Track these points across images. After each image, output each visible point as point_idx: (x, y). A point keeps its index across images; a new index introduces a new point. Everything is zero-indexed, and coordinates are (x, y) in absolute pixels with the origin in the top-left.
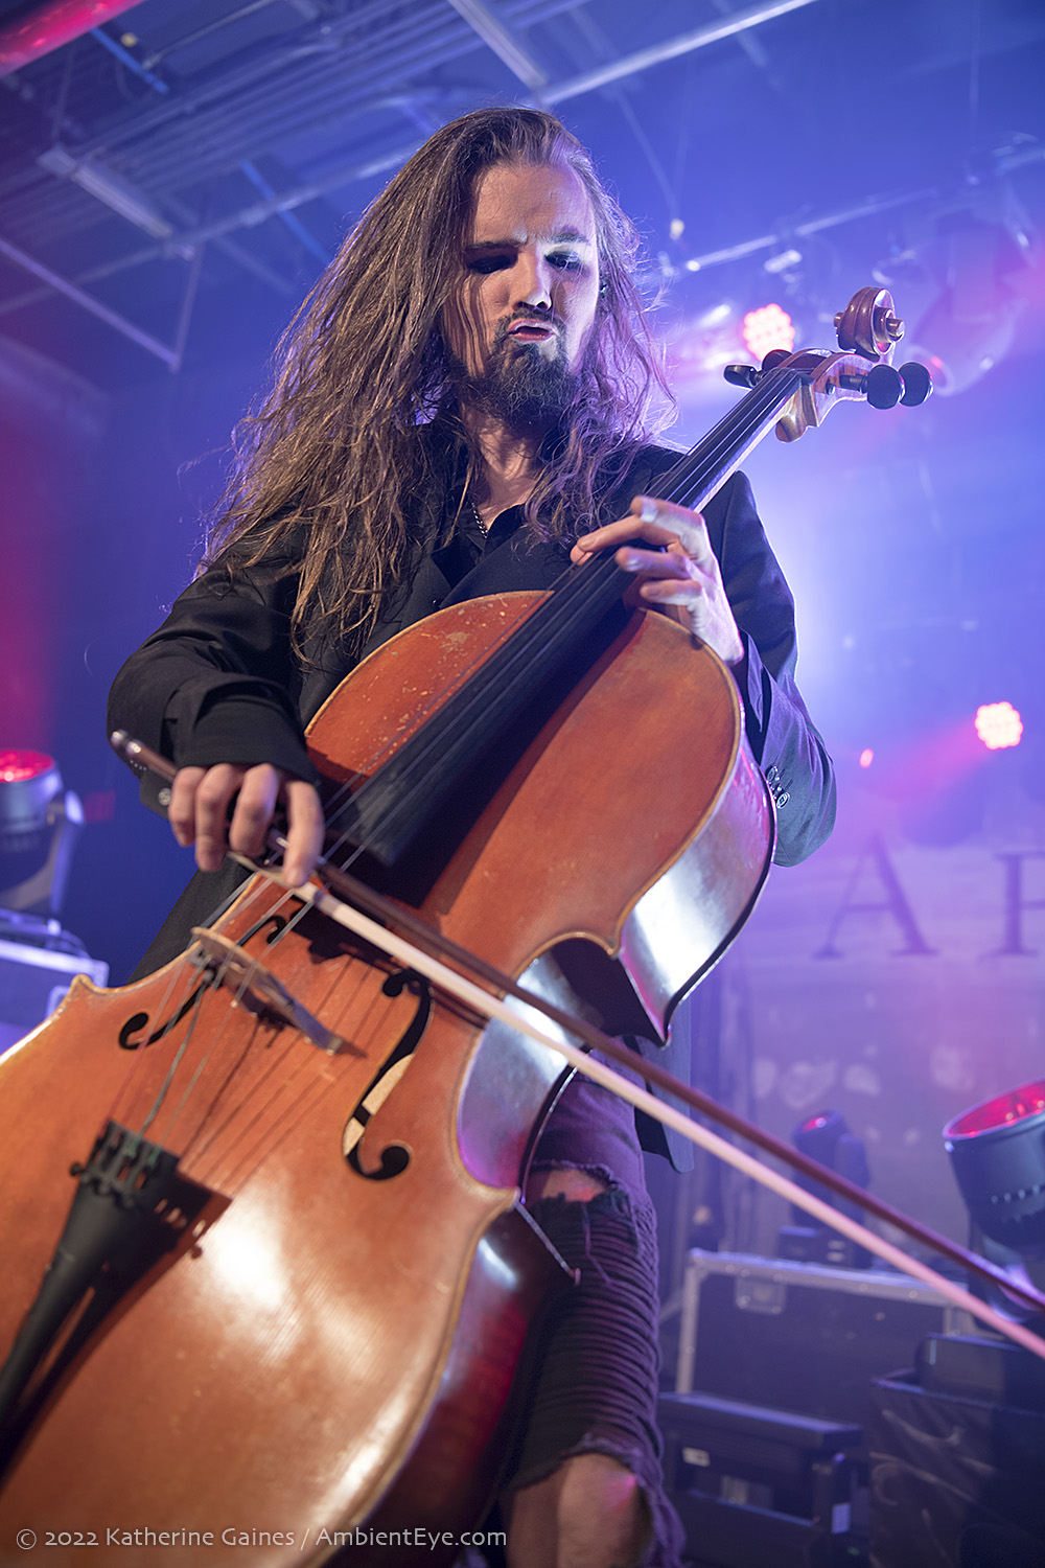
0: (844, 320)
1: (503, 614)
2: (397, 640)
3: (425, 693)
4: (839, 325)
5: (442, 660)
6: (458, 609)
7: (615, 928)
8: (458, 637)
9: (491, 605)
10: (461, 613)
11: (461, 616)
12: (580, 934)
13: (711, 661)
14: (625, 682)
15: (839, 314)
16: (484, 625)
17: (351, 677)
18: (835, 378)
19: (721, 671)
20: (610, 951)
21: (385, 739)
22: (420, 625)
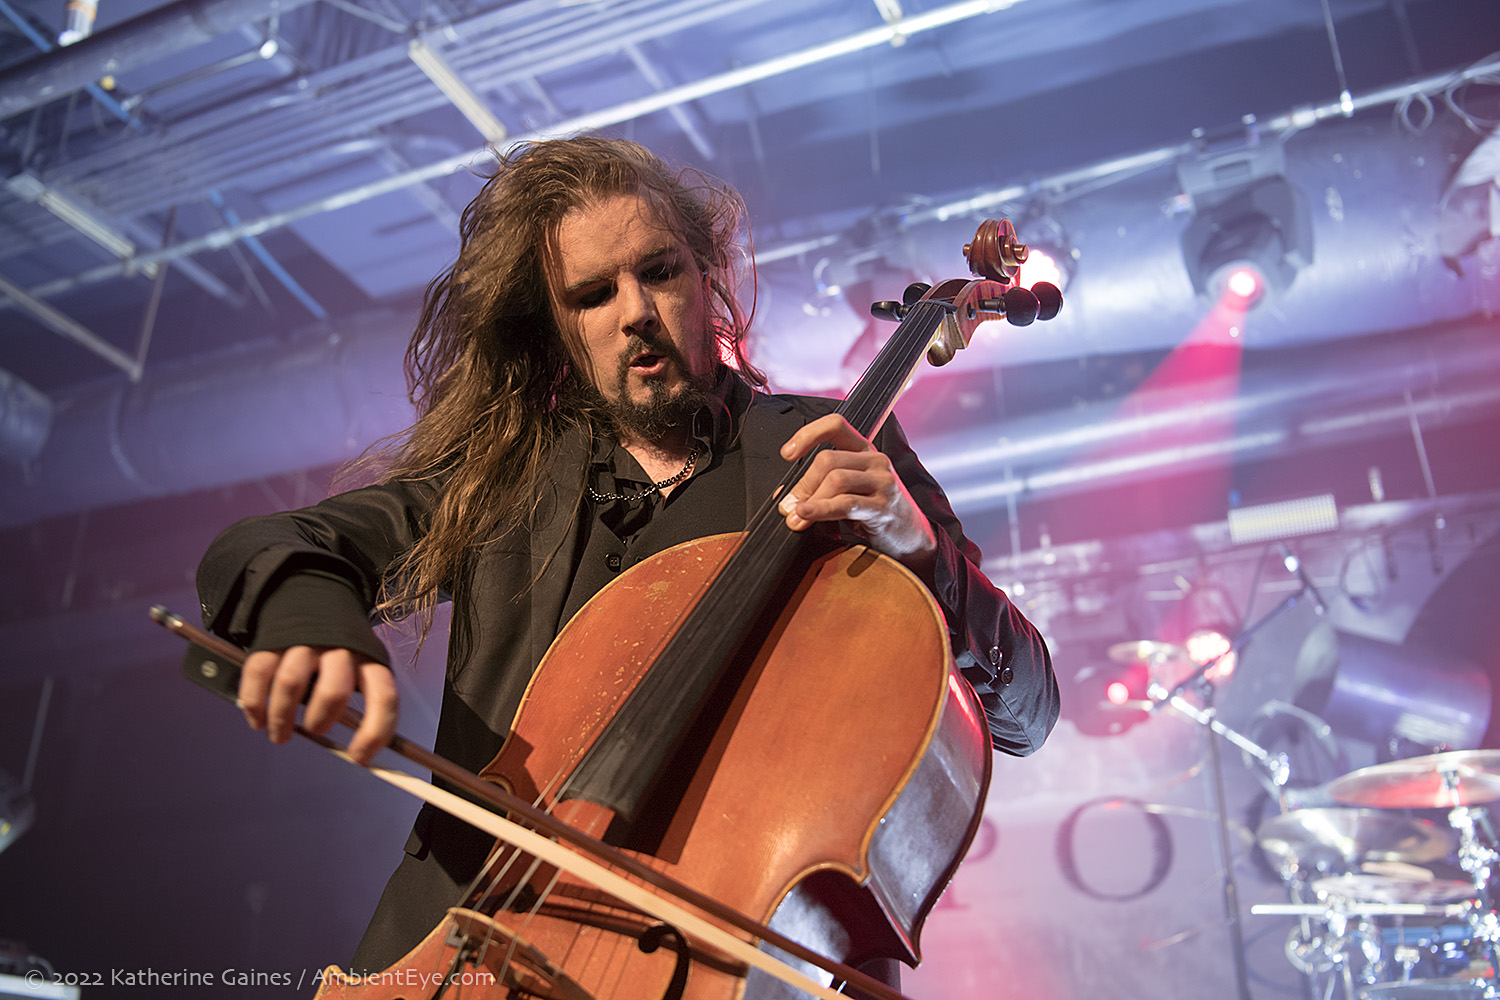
0: (972, 250)
1: (700, 559)
2: (601, 595)
3: (637, 644)
4: (969, 253)
5: (648, 610)
6: (657, 560)
7: (859, 855)
8: (661, 586)
9: (687, 552)
10: (659, 562)
11: (660, 566)
12: (824, 866)
13: (908, 582)
14: (829, 611)
15: (966, 245)
16: (684, 572)
17: (562, 637)
18: (975, 303)
19: (919, 590)
20: (858, 879)
21: (605, 693)
22: (621, 579)
